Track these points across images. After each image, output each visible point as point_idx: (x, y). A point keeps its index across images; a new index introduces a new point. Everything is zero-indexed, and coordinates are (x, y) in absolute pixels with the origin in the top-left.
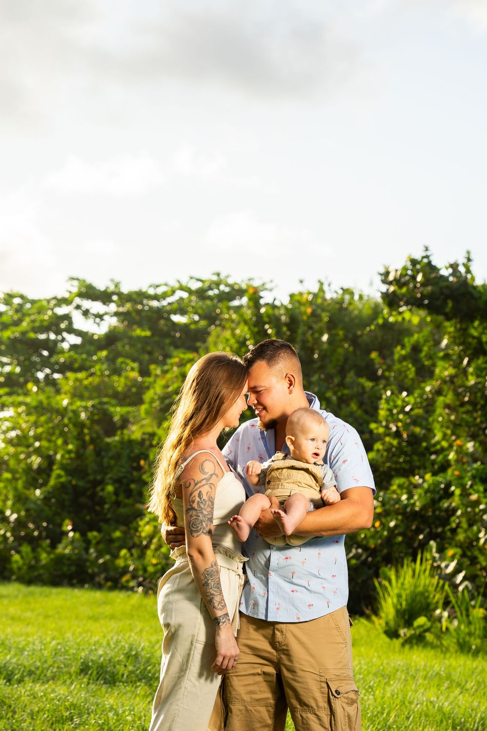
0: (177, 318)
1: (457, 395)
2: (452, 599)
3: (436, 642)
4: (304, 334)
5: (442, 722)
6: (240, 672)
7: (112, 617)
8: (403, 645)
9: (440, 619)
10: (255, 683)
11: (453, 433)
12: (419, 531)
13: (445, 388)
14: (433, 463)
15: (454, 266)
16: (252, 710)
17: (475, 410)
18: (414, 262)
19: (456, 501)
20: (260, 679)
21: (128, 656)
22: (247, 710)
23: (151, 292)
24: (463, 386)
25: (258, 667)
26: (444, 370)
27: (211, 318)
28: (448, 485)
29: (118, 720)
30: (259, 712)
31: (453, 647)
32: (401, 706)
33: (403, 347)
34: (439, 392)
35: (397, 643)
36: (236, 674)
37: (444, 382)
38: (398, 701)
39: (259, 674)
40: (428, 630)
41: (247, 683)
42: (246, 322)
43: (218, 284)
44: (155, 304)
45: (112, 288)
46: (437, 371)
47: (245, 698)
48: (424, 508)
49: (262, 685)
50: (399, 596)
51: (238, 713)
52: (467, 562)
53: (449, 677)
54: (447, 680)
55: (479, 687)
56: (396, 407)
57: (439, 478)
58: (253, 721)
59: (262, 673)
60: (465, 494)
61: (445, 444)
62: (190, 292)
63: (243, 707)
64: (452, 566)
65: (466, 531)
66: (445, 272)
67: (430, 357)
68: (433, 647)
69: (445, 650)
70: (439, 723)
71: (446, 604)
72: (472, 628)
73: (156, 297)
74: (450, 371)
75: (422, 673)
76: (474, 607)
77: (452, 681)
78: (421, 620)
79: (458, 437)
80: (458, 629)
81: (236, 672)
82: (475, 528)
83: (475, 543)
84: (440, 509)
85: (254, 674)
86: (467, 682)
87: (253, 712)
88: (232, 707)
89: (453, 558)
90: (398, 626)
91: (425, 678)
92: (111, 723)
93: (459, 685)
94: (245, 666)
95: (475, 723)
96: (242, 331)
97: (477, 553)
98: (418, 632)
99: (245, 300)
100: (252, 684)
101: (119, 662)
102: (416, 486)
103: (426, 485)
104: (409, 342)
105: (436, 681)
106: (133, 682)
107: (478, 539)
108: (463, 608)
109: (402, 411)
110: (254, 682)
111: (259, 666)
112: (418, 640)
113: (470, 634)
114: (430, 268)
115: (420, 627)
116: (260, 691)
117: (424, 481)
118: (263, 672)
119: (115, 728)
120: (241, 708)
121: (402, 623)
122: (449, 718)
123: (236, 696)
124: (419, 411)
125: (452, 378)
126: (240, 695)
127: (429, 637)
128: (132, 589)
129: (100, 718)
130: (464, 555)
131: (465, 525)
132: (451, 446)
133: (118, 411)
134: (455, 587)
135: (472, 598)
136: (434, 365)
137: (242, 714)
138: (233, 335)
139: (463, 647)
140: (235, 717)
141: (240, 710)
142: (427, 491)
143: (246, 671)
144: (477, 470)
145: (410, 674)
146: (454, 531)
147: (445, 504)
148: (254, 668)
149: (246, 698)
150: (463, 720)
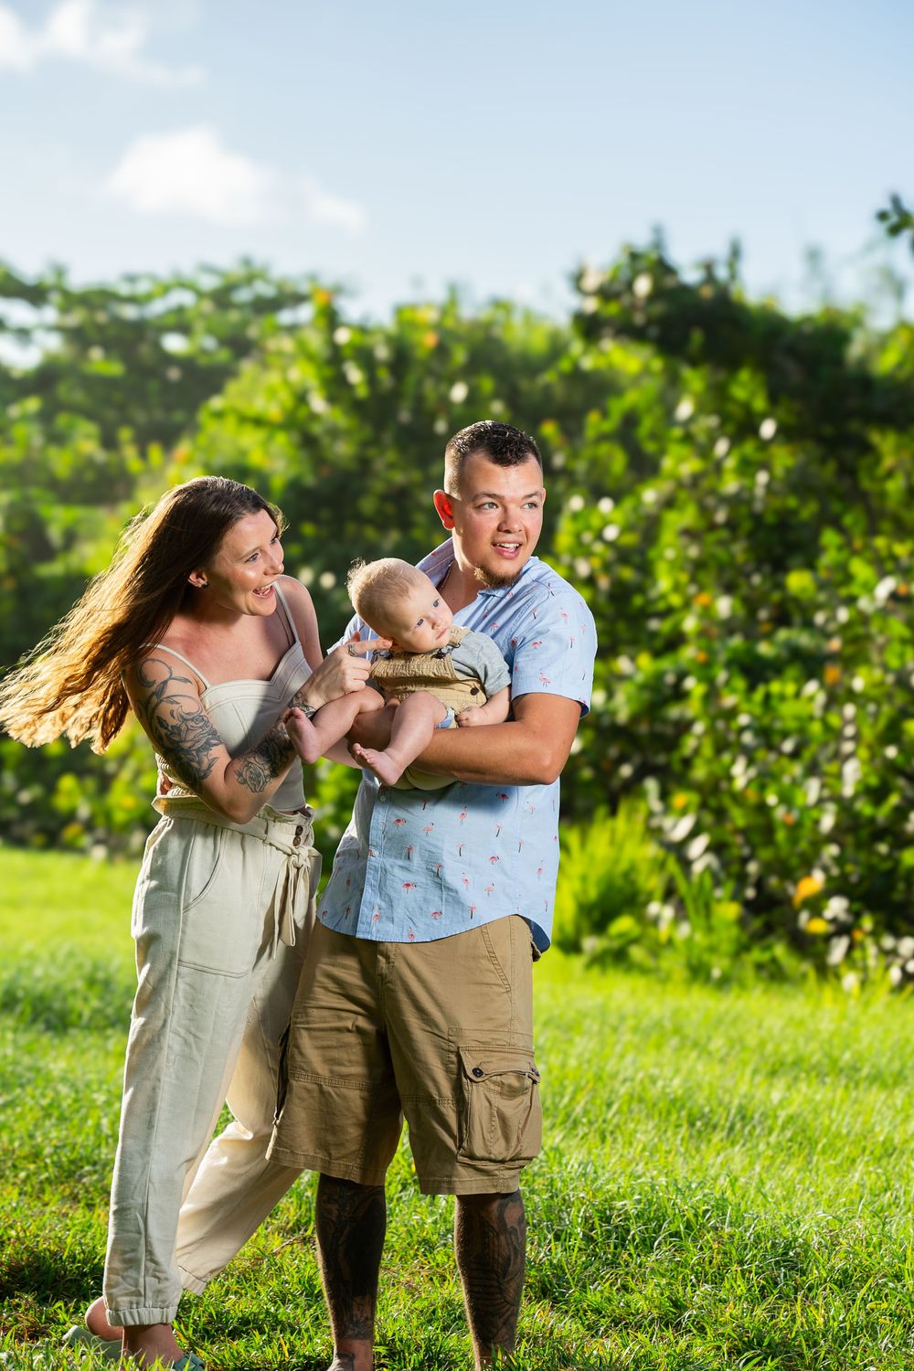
0: (174, 344)
1: (704, 511)
2: (682, 886)
3: (649, 962)
4: (420, 383)
5: (669, 1113)
6: (314, 1022)
7: (47, 903)
8: (589, 965)
9: (655, 921)
10: (341, 1046)
11: (693, 580)
12: (622, 759)
13: (683, 495)
14: (654, 635)
15: (709, 268)
16: (333, 1093)
17: (734, 538)
18: (634, 257)
19: (693, 707)
20: (352, 1039)
21: (91, 982)
22: (322, 1091)
23: (124, 290)
24: (713, 492)
25: (348, 1018)
26: (680, 463)
27: (241, 346)
28: (682, 676)
29: (76, 1101)
30: (344, 1097)
31: (680, 973)
32: (595, 1083)
33: (605, 414)
34: (669, 503)
35: (577, 963)
36: (306, 1026)
37: (680, 484)
38: (590, 1075)
39: (349, 1031)
40: (635, 941)
41: (325, 1043)
42: (310, 357)
43: (250, 279)
44: (129, 312)
45: (50, 279)
46: (667, 463)
47: (320, 1071)
48: (635, 719)
49: (354, 1050)
50: (584, 878)
51: (305, 1095)
52: (708, 818)
53: (677, 1030)
54: (673, 1033)
55: (732, 1047)
56: (588, 528)
57: (666, 664)
58: (334, 1114)
59: (354, 1029)
60: (712, 695)
61: (676, 600)
62: (200, 294)
63: (315, 1087)
64: (685, 825)
65: (709, 762)
66: (691, 276)
67: (654, 436)
68: (644, 971)
69: (665, 980)
70: (664, 1114)
71: (669, 894)
72: (714, 939)
73: (132, 300)
74: (690, 466)
75: (631, 1022)
76: (719, 901)
77: (684, 1038)
78: (624, 924)
79: (702, 588)
80: (689, 941)
81: (308, 1023)
82: (726, 758)
83: (724, 785)
84: (665, 721)
85: (339, 1030)
86: (709, 1039)
87: (332, 1097)
88: (294, 1083)
89: (684, 812)
90: (579, 933)
91: (635, 1030)
92: (65, 1104)
93: (695, 1045)
94: (326, 1013)
95: (728, 1114)
96: (303, 374)
97: (727, 802)
98: (616, 944)
99: (305, 313)
100: (335, 1048)
101: (74, 992)
102: (622, 678)
103: (640, 678)
104: (618, 407)
105: (654, 1037)
106: (101, 1029)
107: (730, 778)
108: (701, 903)
109: (599, 537)
110: (339, 1044)
111: (352, 1015)
112: (618, 957)
113: (712, 949)
114: (662, 269)
115: (621, 935)
116: (350, 1061)
117: (638, 669)
118: (357, 1027)
119: (72, 1113)
120: (311, 1086)
121: (585, 925)
122: (683, 1107)
123: (302, 1064)
124: (631, 539)
125: (696, 479)
126: (309, 1063)
127: (637, 953)
128: (82, 851)
129: (43, 1096)
130: (703, 805)
131: (707, 750)
132: (687, 604)
133: (58, 518)
134: (686, 864)
135: (717, 883)
136: (662, 452)
137: (313, 1097)
138: (286, 382)
139: (698, 972)
140: (297, 1101)
141: (308, 1091)
142: (643, 687)
143: (325, 1022)
144: (735, 651)
145: (610, 1024)
146: (687, 763)
147: (674, 712)
148: (340, 1018)
149: (322, 1069)
150: (707, 1110)
